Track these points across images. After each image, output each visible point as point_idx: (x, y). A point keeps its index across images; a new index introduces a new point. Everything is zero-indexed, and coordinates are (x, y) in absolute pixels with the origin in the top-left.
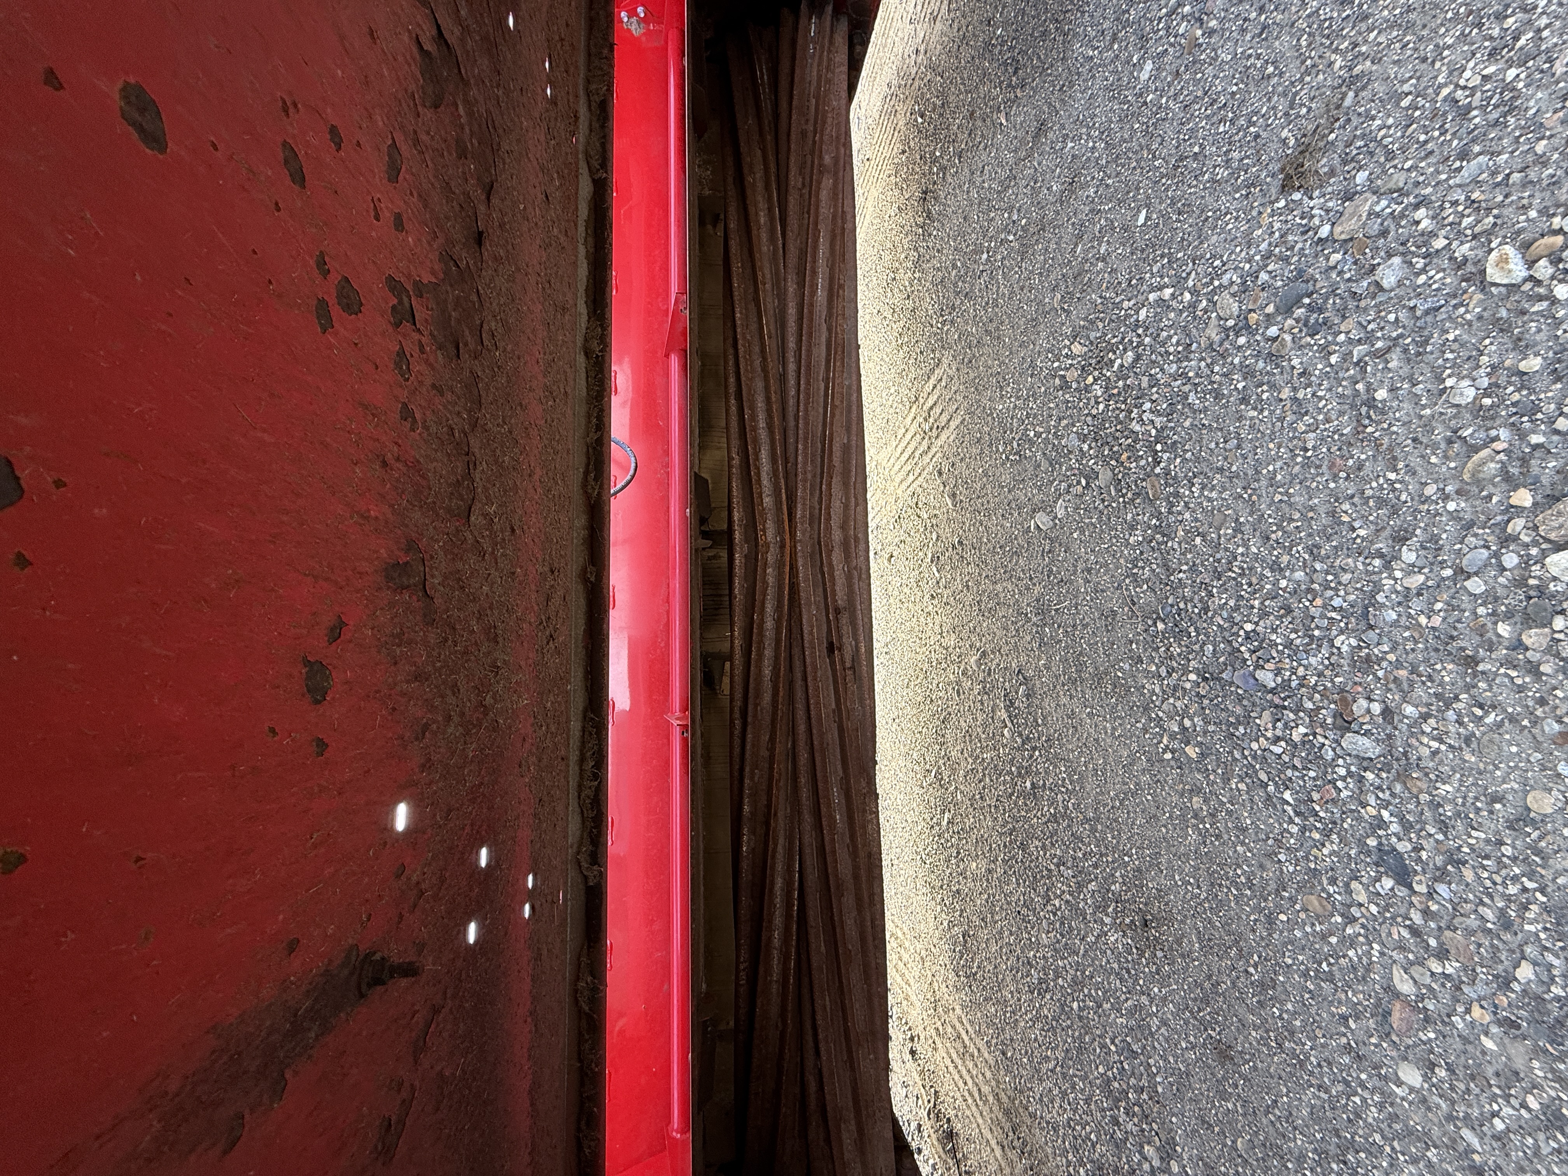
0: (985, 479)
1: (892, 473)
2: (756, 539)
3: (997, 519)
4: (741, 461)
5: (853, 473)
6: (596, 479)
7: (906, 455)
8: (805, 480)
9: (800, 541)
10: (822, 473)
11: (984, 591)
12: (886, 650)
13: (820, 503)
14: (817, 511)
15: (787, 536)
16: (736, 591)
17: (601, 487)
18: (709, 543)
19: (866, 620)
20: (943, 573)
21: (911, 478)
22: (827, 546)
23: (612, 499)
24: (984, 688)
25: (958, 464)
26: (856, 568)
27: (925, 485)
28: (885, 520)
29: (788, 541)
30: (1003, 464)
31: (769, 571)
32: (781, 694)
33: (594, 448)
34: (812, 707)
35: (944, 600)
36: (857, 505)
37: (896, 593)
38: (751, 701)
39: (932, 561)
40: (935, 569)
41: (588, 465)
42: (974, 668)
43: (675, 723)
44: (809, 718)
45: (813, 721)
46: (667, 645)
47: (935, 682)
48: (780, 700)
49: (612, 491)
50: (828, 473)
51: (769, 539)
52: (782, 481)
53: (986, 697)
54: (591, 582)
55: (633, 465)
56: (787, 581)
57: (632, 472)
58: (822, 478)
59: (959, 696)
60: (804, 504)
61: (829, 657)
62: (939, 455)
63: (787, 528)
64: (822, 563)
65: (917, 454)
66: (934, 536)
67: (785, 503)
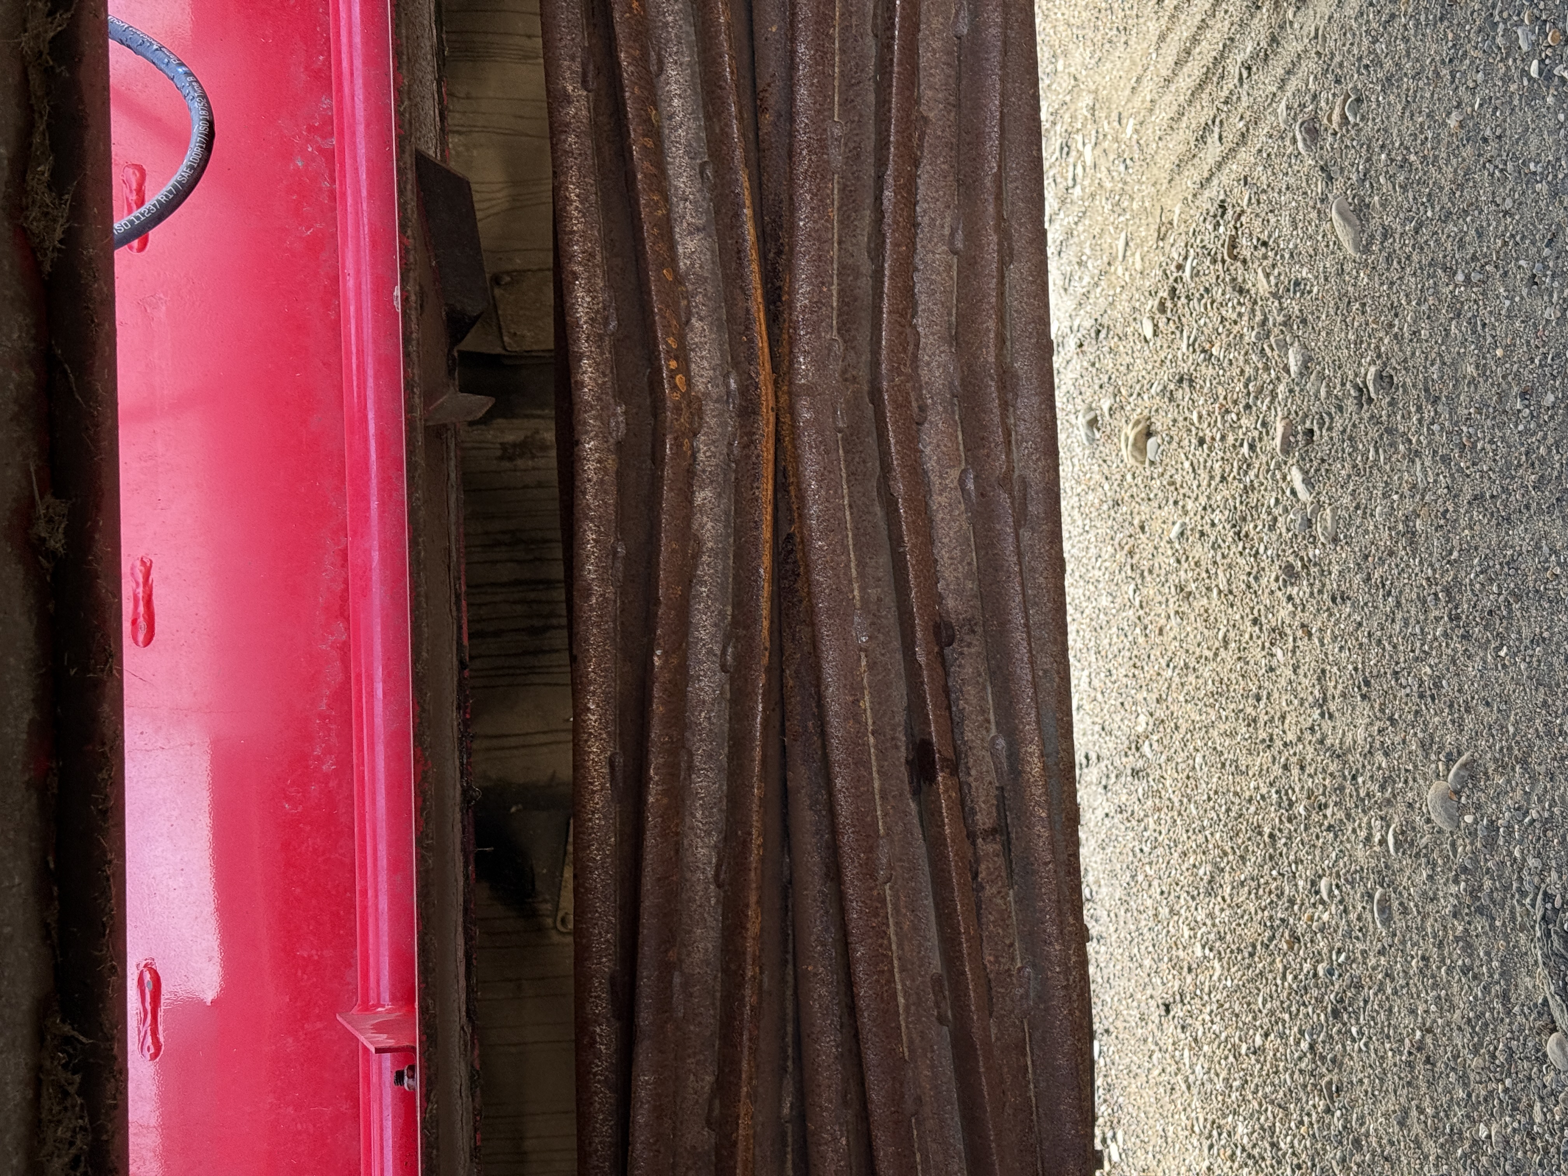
0: (1468, 151)
1: (1149, 133)
2: (655, 384)
3: (1511, 292)
4: (595, 109)
5: (992, 145)
6: (57, 183)
7: (1194, 70)
8: (821, 173)
9: (810, 390)
10: (882, 144)
11: (1469, 551)
12: (1132, 761)
13: (877, 253)
14: (865, 283)
15: (764, 374)
16: (590, 571)
17: (78, 210)
18: (482, 404)
19: (1045, 661)
20: (1325, 490)
21: (1213, 151)
22: (902, 405)
23: (122, 257)
24: (1474, 893)
25: (1375, 97)
26: (1005, 481)
27: (1262, 176)
28: (1123, 306)
29: (766, 392)
30: (1532, 95)
31: (703, 496)
32: (753, 928)
33: (48, 73)
34: (861, 971)
35: (1332, 585)
36: (1006, 257)
37: (1166, 560)
38: (647, 951)
39: (1287, 447)
40: (1296, 476)
41: (26, 131)
42: (1438, 821)
43: (370, 1040)
44: (851, 1009)
45: (866, 1018)
46: (345, 764)
47: (1305, 872)
48: (751, 946)
49: (120, 225)
50: (905, 144)
51: (700, 385)
52: (743, 177)
53: (1480, 924)
54: (52, 555)
55: (198, 129)
56: (766, 533)
57: (193, 151)
58: (881, 163)
59: (1387, 921)
60: (820, 259)
61: (916, 793)
62: (1310, 65)
63: (762, 343)
64: (886, 467)
65: (1233, 69)
66: (1293, 361)
67: (752, 254)
